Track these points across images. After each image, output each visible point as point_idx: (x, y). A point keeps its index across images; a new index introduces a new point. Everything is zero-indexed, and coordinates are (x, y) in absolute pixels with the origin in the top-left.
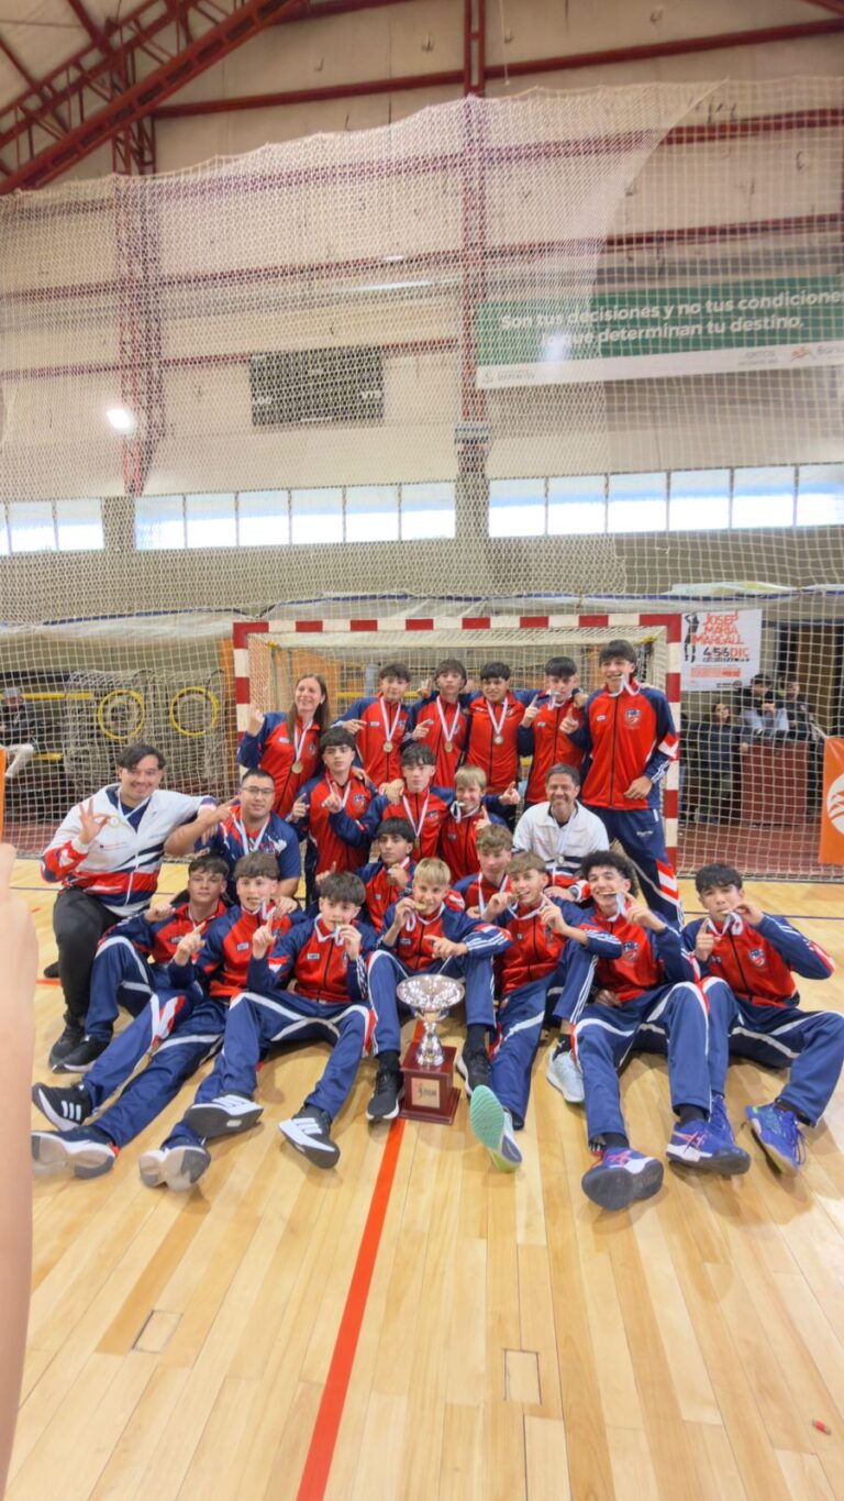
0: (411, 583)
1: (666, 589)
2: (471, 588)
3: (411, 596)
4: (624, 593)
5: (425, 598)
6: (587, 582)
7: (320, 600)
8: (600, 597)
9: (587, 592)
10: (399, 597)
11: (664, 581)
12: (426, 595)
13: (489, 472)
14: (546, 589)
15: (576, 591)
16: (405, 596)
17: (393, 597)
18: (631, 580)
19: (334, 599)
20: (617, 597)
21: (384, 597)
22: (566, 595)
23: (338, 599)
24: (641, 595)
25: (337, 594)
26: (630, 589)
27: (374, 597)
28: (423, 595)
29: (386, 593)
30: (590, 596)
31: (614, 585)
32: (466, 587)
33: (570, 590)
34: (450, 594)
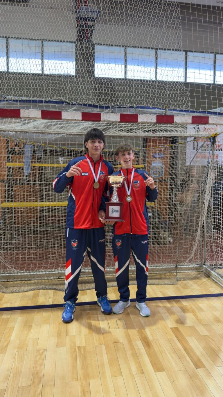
0: (65, 94)
1: (210, 108)
2: (103, 100)
3: (66, 102)
4: (189, 109)
5: (75, 104)
6: (169, 101)
7: (4, 101)
8: (176, 110)
9: (169, 107)
10: (58, 103)
11: (209, 104)
12: (75, 103)
13: (94, 39)
14: (147, 104)
15: (163, 106)
16: (62, 102)
17: (54, 102)
18: (192, 102)
19: (14, 101)
20: (185, 111)
21: (48, 102)
22: (158, 108)
23: (17, 101)
24: (198, 111)
25: (16, 98)
26: (192, 107)
27: (41, 101)
28: (74, 102)
29: (49, 99)
30: (171, 110)
31: (184, 104)
32: (100, 99)
33: (160, 106)
34: (90, 103)
